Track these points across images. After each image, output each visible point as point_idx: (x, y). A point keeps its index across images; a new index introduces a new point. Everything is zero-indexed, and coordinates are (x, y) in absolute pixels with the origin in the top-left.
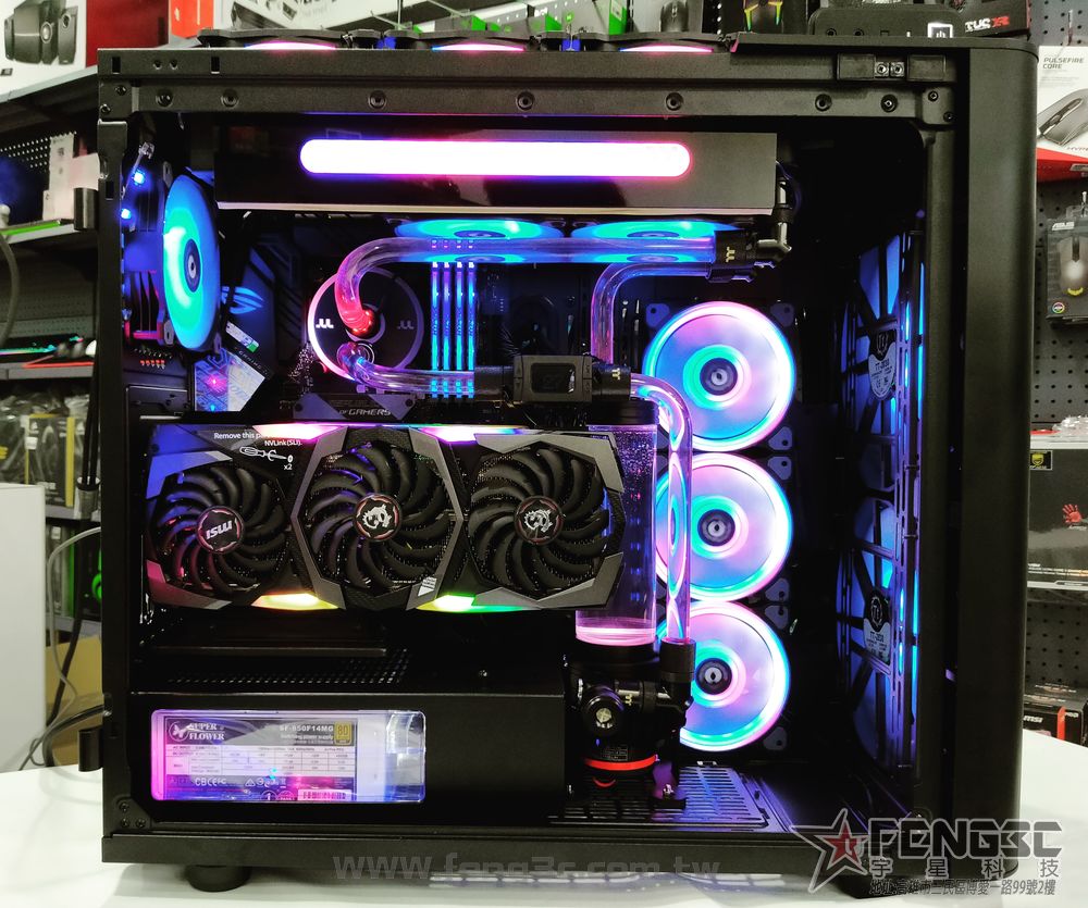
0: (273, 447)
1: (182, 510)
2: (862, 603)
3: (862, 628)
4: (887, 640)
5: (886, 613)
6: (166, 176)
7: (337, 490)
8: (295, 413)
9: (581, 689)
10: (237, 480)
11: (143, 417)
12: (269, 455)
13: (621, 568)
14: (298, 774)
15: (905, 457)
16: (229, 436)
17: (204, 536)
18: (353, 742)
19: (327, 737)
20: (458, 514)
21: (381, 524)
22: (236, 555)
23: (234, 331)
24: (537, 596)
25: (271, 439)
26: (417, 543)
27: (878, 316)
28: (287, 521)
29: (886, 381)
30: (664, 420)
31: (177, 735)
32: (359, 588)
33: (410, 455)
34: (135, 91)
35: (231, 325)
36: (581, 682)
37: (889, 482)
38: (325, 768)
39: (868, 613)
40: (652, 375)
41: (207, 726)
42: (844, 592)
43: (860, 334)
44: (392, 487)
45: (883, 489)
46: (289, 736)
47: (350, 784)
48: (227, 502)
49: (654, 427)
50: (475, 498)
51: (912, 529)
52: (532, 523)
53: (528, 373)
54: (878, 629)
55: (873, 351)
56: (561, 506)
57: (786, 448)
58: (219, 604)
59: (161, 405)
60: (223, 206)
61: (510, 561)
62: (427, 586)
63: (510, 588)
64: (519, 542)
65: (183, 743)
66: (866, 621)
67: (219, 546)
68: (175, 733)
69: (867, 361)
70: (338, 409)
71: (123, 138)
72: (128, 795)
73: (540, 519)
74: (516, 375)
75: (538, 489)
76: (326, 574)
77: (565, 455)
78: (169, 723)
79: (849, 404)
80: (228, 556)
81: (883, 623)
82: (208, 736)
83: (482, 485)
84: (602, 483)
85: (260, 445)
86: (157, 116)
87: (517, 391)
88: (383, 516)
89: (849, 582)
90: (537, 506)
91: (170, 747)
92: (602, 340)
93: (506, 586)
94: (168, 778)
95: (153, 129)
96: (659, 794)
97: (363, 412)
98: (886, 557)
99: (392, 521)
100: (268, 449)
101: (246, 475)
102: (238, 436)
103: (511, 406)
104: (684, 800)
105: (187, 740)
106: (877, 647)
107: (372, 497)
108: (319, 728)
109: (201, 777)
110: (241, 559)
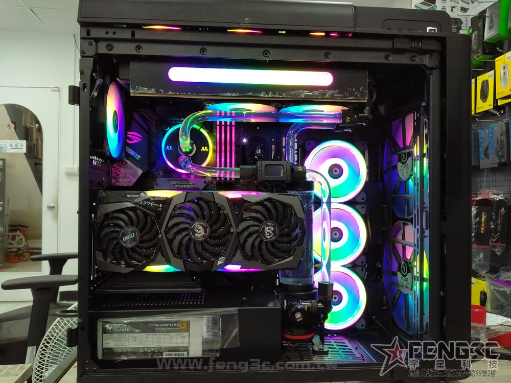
0: (153, 201)
2: (397, 265)
3: (397, 276)
4: (410, 280)
9: (286, 304)
10: (137, 215)
14: (163, 345)
15: (418, 204)
16: (133, 196)
17: (122, 240)
19: (175, 329)
20: (234, 229)
22: (136, 248)
24: (267, 264)
25: (153, 197)
27: (401, 147)
29: (407, 172)
30: (316, 190)
31: (109, 330)
33: (215, 204)
35: (128, 148)
36: (285, 301)
37: (410, 214)
38: (175, 342)
39: (399, 270)
41: (122, 325)
43: (393, 154)
45: (406, 217)
47: (186, 349)
48: (132, 225)
53: (263, 168)
54: (405, 276)
55: (400, 160)
57: (364, 201)
58: (128, 270)
62: (221, 261)
65: (110, 333)
66: (399, 272)
67: (128, 244)
69: (397, 165)
70: (174, 185)
71: (91, 64)
72: (89, 358)
74: (259, 169)
76: (176, 256)
79: (388, 184)
80: (132, 249)
81: (407, 273)
82: (122, 330)
84: (296, 215)
85: (148, 200)
87: (259, 176)
89: (390, 257)
91: (105, 335)
94: (104, 349)
97: (185, 186)
100: (151, 201)
102: (138, 196)
103: (255, 182)
104: (327, 351)
105: (112, 332)
106: (405, 283)
108: (172, 325)
109: (119, 348)
110: (139, 250)
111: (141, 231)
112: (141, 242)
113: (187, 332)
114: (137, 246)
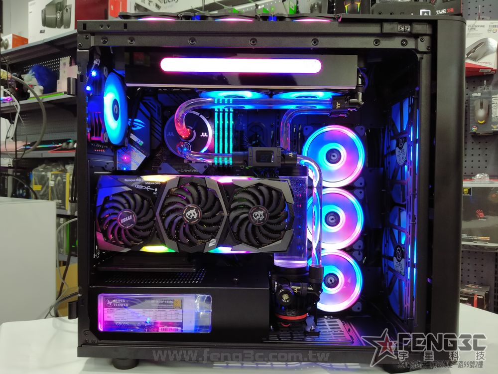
0: (149, 185)
1: (111, 211)
2: (393, 251)
3: (393, 261)
4: (403, 266)
5: (403, 255)
6: (105, 73)
7: (175, 203)
8: (158, 170)
9: (276, 286)
10: (134, 199)
11: (95, 173)
12: (147, 188)
13: (293, 236)
14: (159, 320)
15: (411, 190)
16: (130, 180)
17: (120, 222)
18: (182, 308)
19: (170, 305)
20: (225, 213)
21: (193, 217)
22: (133, 229)
23: (133, 137)
24: (258, 247)
25: (148, 182)
26: (209, 225)
27: (399, 131)
28: (154, 216)
29: (403, 158)
30: (311, 174)
31: (109, 304)
32: (184, 243)
33: (206, 188)
34: (92, 38)
35: (132, 134)
36: (276, 283)
37: (404, 200)
38: (170, 318)
39: (395, 255)
40: (306, 155)
41: (121, 300)
42: (385, 246)
43: (392, 138)
44: (198, 202)
45: (401, 203)
46: (155, 305)
47: (180, 325)
48: (130, 208)
49: (307, 177)
50: (232, 206)
51: (414, 219)
52: (256, 217)
53: (254, 154)
54: (399, 261)
55: (397, 146)
56: (268, 209)
57: (361, 186)
58: (126, 250)
59: (103, 168)
60: (128, 85)
61: (246, 232)
62: (213, 243)
63: (247, 244)
64: (250, 225)
65: (111, 307)
66: (395, 258)
67: (126, 226)
68: (108, 303)
69: (395, 150)
70: (176, 170)
71: (87, 57)
72: (88, 329)
73: (259, 215)
74: (249, 155)
75: (258, 203)
76: (170, 237)
77: (270, 189)
78: (106, 299)
79: (387, 168)
80: (130, 230)
81: (402, 258)
82: (122, 305)
83: (235, 201)
84: (285, 200)
85: (144, 184)
86: (101, 48)
87: (249, 162)
88: (194, 213)
89: (387, 242)
90: (258, 209)
91: (106, 309)
92: (285, 140)
93: (245, 243)
94: (105, 322)
95: (100, 53)
96: (308, 330)
97: (186, 171)
98: (403, 231)
99: (198, 215)
100: (147, 186)
101: (137, 197)
102: (134, 180)
103: (247, 168)
104: (319, 332)
105: (113, 306)
106: (399, 269)
107: (190, 205)
108: (167, 302)
109: (119, 322)
110: (136, 231)
111: (137, 214)
112: (138, 224)
113: (181, 309)
114: (135, 228)
